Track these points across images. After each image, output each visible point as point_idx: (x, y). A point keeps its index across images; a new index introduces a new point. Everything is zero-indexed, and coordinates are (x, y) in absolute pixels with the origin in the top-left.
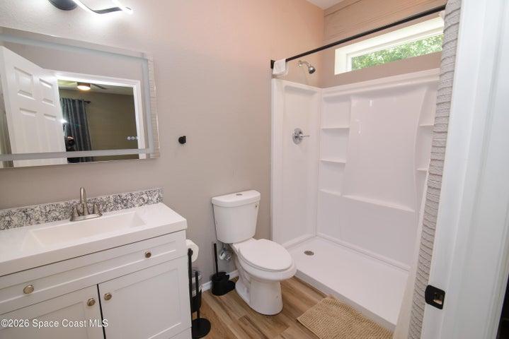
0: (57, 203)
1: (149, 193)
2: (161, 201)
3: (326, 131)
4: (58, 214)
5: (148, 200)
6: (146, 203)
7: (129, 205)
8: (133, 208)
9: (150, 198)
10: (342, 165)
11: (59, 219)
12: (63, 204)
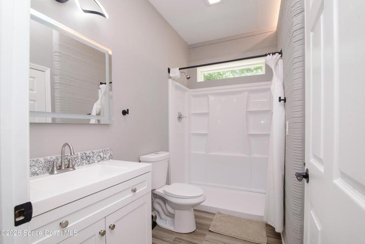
0: (37, 159)
1: (104, 152)
2: (112, 158)
3: (194, 114)
4: (37, 169)
5: (103, 157)
6: (103, 160)
7: (91, 161)
8: (93, 164)
9: (105, 156)
10: (206, 135)
11: (38, 175)
12: (42, 159)
